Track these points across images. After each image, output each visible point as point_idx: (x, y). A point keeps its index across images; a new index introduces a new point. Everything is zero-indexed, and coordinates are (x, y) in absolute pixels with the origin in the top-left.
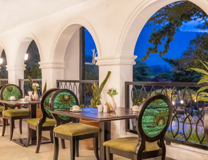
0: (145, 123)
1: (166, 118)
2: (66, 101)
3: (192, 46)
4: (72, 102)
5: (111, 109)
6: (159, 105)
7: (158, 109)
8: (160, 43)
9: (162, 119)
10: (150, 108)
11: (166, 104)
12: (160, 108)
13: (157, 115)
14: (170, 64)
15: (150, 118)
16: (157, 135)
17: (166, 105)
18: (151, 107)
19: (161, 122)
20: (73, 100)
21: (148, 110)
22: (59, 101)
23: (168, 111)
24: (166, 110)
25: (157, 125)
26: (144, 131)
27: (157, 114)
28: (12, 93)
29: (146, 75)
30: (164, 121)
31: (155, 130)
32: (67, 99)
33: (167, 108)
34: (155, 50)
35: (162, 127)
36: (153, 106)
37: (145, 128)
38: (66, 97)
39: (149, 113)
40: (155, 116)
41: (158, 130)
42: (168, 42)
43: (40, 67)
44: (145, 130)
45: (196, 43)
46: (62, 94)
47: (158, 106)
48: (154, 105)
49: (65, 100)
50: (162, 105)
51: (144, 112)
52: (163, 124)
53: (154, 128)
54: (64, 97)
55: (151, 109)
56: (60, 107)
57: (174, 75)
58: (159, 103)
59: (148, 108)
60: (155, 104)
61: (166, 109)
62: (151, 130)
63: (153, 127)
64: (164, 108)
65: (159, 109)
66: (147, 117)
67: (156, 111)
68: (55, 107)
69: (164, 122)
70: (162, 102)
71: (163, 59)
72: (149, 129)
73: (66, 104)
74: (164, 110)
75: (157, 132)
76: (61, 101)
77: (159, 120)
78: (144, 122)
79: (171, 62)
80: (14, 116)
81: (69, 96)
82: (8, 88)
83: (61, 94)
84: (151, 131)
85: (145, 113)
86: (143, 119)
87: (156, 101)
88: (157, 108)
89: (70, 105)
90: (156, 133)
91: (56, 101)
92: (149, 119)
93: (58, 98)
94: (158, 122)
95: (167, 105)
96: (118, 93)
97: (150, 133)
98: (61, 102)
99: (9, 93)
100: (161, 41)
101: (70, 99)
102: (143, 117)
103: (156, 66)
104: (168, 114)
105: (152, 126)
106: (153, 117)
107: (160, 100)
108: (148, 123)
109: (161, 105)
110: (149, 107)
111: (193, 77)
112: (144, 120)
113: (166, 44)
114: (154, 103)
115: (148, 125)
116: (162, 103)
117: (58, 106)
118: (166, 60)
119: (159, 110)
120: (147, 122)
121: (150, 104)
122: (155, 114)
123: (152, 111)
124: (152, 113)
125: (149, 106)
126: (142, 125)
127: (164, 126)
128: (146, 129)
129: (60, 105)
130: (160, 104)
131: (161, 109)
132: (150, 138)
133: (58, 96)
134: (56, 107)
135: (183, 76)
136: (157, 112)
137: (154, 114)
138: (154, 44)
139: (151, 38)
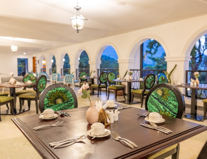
8: (153, 48)
34: (150, 52)
43: (118, 62)
57: (156, 67)
113: (156, 48)
135: (162, 67)
138: (150, 48)
139: (148, 45)
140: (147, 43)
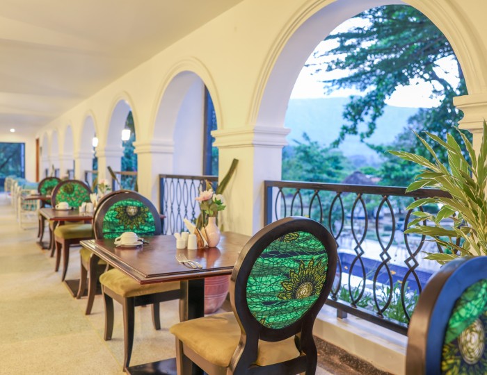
0: (257, 295)
1: (321, 279)
2: (132, 218)
3: (411, 126)
4: (145, 221)
5: (206, 243)
6: (300, 247)
7: (295, 257)
8: (362, 120)
9: (307, 281)
10: (272, 256)
11: (319, 243)
12: (302, 253)
13: (294, 272)
14: (378, 152)
15: (274, 280)
16: (292, 322)
17: (319, 246)
18: (276, 253)
19: (304, 290)
20: (148, 217)
21: (266, 262)
22: (116, 218)
23: (324, 260)
24: (319, 259)
25: (294, 297)
26: (256, 316)
27: (293, 270)
28: (73, 195)
29: (341, 168)
30: (314, 285)
31: (286, 310)
32: (133, 214)
33: (321, 253)
34: (353, 131)
35: (308, 303)
36: (280, 251)
37: (256, 307)
38: (132, 211)
39: (267, 268)
40: (287, 275)
41: (295, 309)
42: (374, 118)
44: (257, 312)
45: (418, 122)
46: (122, 204)
47: (295, 250)
48: (282, 247)
49: (129, 216)
50: (306, 246)
51: (254, 267)
52: (312, 295)
53: (283, 307)
54: (125, 210)
55: (275, 259)
56: (117, 231)
57: (383, 170)
58: (299, 241)
59: (266, 256)
60: (287, 245)
61: (317, 256)
62: (276, 310)
63: (282, 303)
64: (312, 253)
65: (300, 257)
66: (264, 279)
67: (290, 264)
68: (106, 231)
69: (314, 289)
70: (308, 239)
71: (368, 145)
72: (269, 309)
73: (130, 224)
74: (312, 259)
75: (294, 314)
76: (120, 219)
77: (299, 284)
78: (254, 292)
79: (379, 149)
80: (70, 237)
81: (139, 208)
82: (66, 187)
83: (120, 203)
84: (276, 313)
85: (255, 269)
86: (252, 285)
87: (290, 236)
88: (293, 253)
89: (141, 227)
90: (290, 317)
91: (107, 218)
92: (268, 283)
93: (112, 212)
94: (296, 289)
95: (321, 247)
96: (225, 207)
97: (272, 320)
98: (118, 221)
99: (68, 195)
100: (363, 115)
101: (140, 214)
102: (251, 280)
103: (358, 156)
104: (326, 268)
105: (277, 301)
106: (281, 279)
107: (301, 234)
108: (264, 295)
109: (303, 248)
110: (270, 253)
111: (412, 173)
112: (254, 288)
113: (371, 121)
114: (284, 243)
115: (267, 299)
116: (308, 242)
117: (112, 228)
118: (372, 147)
119: (298, 261)
120: (263, 291)
121: (272, 244)
122: (288, 271)
123: (278, 263)
124: (278, 268)
125: (267, 250)
126: (249, 300)
127: (314, 299)
128: (259, 309)
129: (117, 227)
130: (302, 245)
131: (305, 257)
132: (271, 330)
133: (113, 207)
134: (108, 231)
136: (292, 266)
137: (283, 269)
138: (351, 120)
139: (346, 111)
140: (344, 106)
